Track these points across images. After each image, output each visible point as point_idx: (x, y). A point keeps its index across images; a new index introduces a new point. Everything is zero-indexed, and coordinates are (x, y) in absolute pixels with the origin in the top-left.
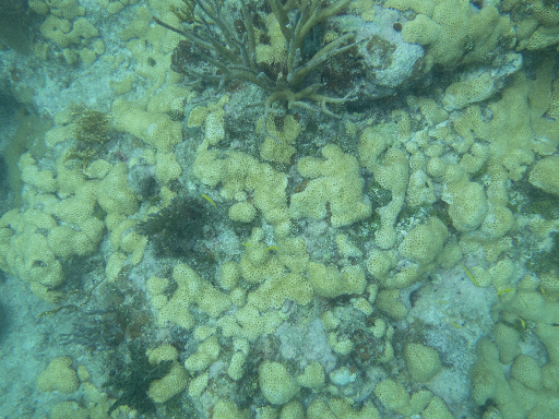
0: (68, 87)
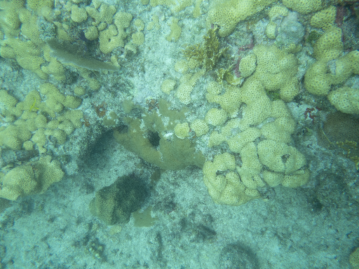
0: (144, 72)
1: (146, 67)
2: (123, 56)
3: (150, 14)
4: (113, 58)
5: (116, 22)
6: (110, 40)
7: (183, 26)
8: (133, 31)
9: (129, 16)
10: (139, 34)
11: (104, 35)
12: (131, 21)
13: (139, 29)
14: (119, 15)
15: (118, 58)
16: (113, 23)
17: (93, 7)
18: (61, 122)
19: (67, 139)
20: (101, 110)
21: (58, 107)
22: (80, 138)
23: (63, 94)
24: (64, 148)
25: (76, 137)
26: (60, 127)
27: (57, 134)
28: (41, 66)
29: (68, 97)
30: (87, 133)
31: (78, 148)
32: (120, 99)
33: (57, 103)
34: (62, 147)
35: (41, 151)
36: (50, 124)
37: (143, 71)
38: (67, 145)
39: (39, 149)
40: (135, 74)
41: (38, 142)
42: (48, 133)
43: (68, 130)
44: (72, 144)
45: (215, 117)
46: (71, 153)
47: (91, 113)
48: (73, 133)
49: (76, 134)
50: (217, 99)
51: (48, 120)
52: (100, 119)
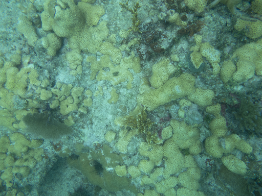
1: (93, 120)
2: (77, 116)
3: (96, 85)
4: (70, 117)
5: (72, 94)
6: (67, 106)
7: (120, 93)
8: (84, 98)
9: (82, 89)
10: (88, 100)
11: (64, 104)
12: (83, 92)
13: (89, 96)
14: (74, 89)
15: (73, 117)
16: (70, 95)
17: (57, 88)
18: (26, 160)
19: (30, 172)
20: (58, 146)
21: (24, 149)
22: (40, 169)
23: (29, 139)
24: (27, 179)
25: (37, 169)
26: (25, 164)
27: (22, 171)
28: (13, 123)
29: (33, 141)
30: (46, 163)
31: (38, 177)
32: (73, 142)
33: (24, 146)
34: (25, 179)
35: (8, 186)
36: (17, 163)
37: (92, 123)
38: (30, 176)
39: (7, 185)
40: (85, 127)
41: (6, 179)
42: (15, 171)
43: (31, 165)
44: (34, 174)
45: (145, 166)
46: (32, 182)
47: (50, 149)
48: (35, 166)
49: (38, 166)
50: (147, 154)
51: (16, 159)
52: (57, 152)
